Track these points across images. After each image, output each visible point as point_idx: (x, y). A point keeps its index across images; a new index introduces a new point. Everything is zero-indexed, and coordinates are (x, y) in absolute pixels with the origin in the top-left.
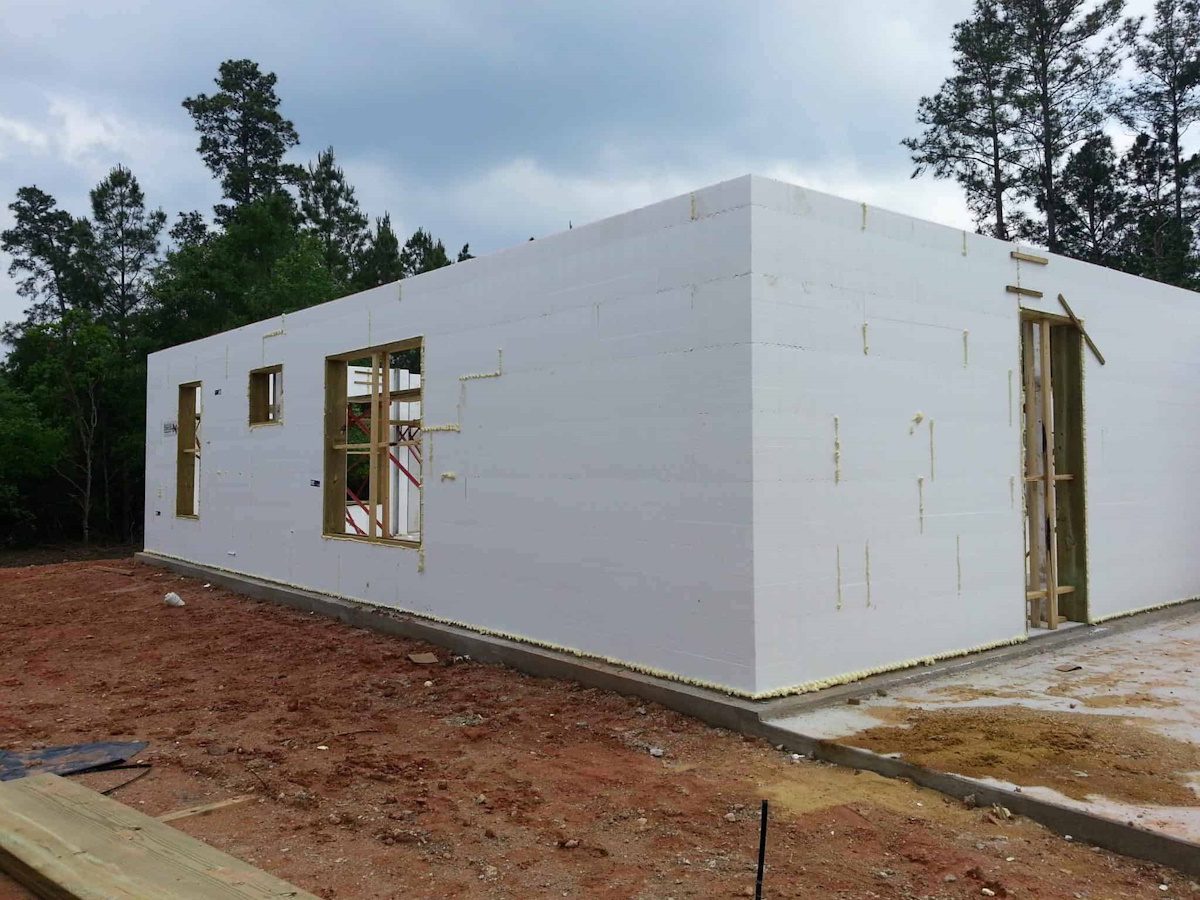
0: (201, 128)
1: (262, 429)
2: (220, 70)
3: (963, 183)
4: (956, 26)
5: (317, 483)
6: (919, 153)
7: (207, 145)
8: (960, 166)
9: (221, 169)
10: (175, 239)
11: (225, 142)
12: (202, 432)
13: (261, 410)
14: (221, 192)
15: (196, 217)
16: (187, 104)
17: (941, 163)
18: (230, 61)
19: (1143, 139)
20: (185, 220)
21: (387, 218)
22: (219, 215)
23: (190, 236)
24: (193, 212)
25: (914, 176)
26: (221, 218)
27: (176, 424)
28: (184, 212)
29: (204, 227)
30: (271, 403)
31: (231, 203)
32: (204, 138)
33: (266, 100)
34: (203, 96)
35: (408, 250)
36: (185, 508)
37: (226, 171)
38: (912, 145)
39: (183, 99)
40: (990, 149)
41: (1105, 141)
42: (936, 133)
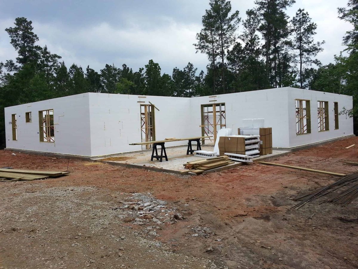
0: (11, 37)
1: (28, 123)
2: (16, 20)
3: (208, 54)
4: (203, 17)
5: (38, 133)
6: (197, 47)
7: (13, 41)
8: (206, 50)
9: (17, 48)
10: (6, 67)
11: (18, 40)
12: (17, 123)
13: (28, 120)
14: (18, 54)
15: (11, 61)
16: (7, 30)
17: (202, 49)
18: (18, 18)
19: (247, 44)
20: (8, 62)
21: (64, 62)
22: (18, 60)
23: (10, 66)
24: (10, 60)
25: (196, 53)
26: (18, 61)
27: (12, 122)
28: (8, 60)
29: (14, 64)
30: (30, 118)
31: (21, 57)
32: (12, 40)
33: (29, 29)
34: (11, 28)
35: (71, 69)
36: (14, 139)
37: (19, 49)
38: (195, 45)
39: (5, 29)
40: (212, 47)
41: (239, 44)
42: (200, 42)
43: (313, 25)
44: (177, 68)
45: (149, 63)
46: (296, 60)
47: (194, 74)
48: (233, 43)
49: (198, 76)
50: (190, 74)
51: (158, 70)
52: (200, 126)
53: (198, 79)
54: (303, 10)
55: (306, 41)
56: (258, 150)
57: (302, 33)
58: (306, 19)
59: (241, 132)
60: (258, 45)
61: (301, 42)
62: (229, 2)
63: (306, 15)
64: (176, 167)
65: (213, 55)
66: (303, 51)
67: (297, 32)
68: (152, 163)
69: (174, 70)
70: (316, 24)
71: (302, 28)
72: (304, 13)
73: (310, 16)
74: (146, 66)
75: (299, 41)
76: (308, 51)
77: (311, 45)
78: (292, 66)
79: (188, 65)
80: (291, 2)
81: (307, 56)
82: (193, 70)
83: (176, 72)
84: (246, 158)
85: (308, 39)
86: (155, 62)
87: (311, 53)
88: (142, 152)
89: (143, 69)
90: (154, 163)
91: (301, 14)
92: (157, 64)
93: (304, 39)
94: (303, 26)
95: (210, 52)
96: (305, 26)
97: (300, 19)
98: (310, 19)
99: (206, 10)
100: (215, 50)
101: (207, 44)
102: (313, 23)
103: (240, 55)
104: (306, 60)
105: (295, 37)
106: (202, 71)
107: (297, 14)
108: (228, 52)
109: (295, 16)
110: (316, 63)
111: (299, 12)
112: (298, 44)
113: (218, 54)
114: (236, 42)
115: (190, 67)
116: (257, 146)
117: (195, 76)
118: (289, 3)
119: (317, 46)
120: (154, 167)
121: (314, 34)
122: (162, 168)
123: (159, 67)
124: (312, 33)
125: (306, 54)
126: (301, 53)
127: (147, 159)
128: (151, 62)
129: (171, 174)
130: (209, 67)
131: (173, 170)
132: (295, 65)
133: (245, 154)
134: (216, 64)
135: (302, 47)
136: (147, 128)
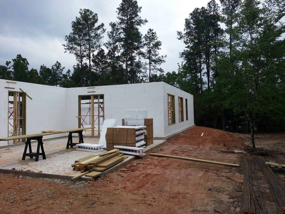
3: (76, 55)
4: (72, 22)
6: (66, 48)
8: (74, 52)
17: (71, 50)
19: (110, 51)
25: (65, 52)
38: (64, 46)
40: (80, 49)
41: (103, 50)
42: (69, 44)
43: (159, 43)
44: (45, 66)
45: (17, 57)
46: (146, 67)
47: (61, 72)
48: (98, 49)
49: (65, 74)
50: (58, 71)
51: (27, 65)
52: (77, 117)
53: (65, 76)
54: (153, 30)
55: (154, 54)
56: (144, 141)
57: (151, 47)
58: (154, 37)
59: (125, 123)
60: (119, 52)
61: (150, 54)
62: (97, 14)
63: (154, 34)
64: (61, 169)
65: (80, 57)
66: (152, 61)
67: (147, 45)
68: (24, 164)
69: (42, 67)
70: (161, 42)
71: (151, 43)
72: (153, 32)
73: (157, 35)
74: (14, 60)
75: (149, 53)
76: (155, 61)
77: (157, 57)
78: (143, 72)
79: (56, 63)
80: (145, 21)
81: (154, 65)
82: (61, 68)
83: (43, 69)
84: (136, 150)
85: (155, 52)
86: (23, 57)
87: (157, 63)
88: (9, 147)
89: (10, 62)
90: (27, 164)
91: (151, 32)
92: (25, 59)
93: (152, 52)
94: (152, 42)
95: (78, 53)
96: (154, 42)
97: (150, 36)
98: (157, 38)
99: (76, 17)
100: (82, 52)
101: (75, 46)
102: (159, 41)
103: (103, 60)
104: (154, 68)
105: (146, 49)
106: (69, 70)
107: (148, 32)
108: (93, 55)
109: (147, 33)
110: (160, 71)
111: (149, 31)
112: (148, 55)
113: (85, 56)
114: (100, 48)
115: (58, 65)
116: (143, 137)
117: (63, 74)
118: (143, 22)
119: (161, 58)
120: (29, 170)
121: (160, 49)
122: (41, 172)
123: (27, 62)
124: (158, 49)
125: (154, 63)
126: (150, 62)
127: (17, 158)
128: (19, 56)
129: (56, 181)
130: (75, 67)
131: (57, 174)
132: (145, 71)
133: (135, 146)
134: (83, 64)
135: (151, 58)
136: (16, 119)
